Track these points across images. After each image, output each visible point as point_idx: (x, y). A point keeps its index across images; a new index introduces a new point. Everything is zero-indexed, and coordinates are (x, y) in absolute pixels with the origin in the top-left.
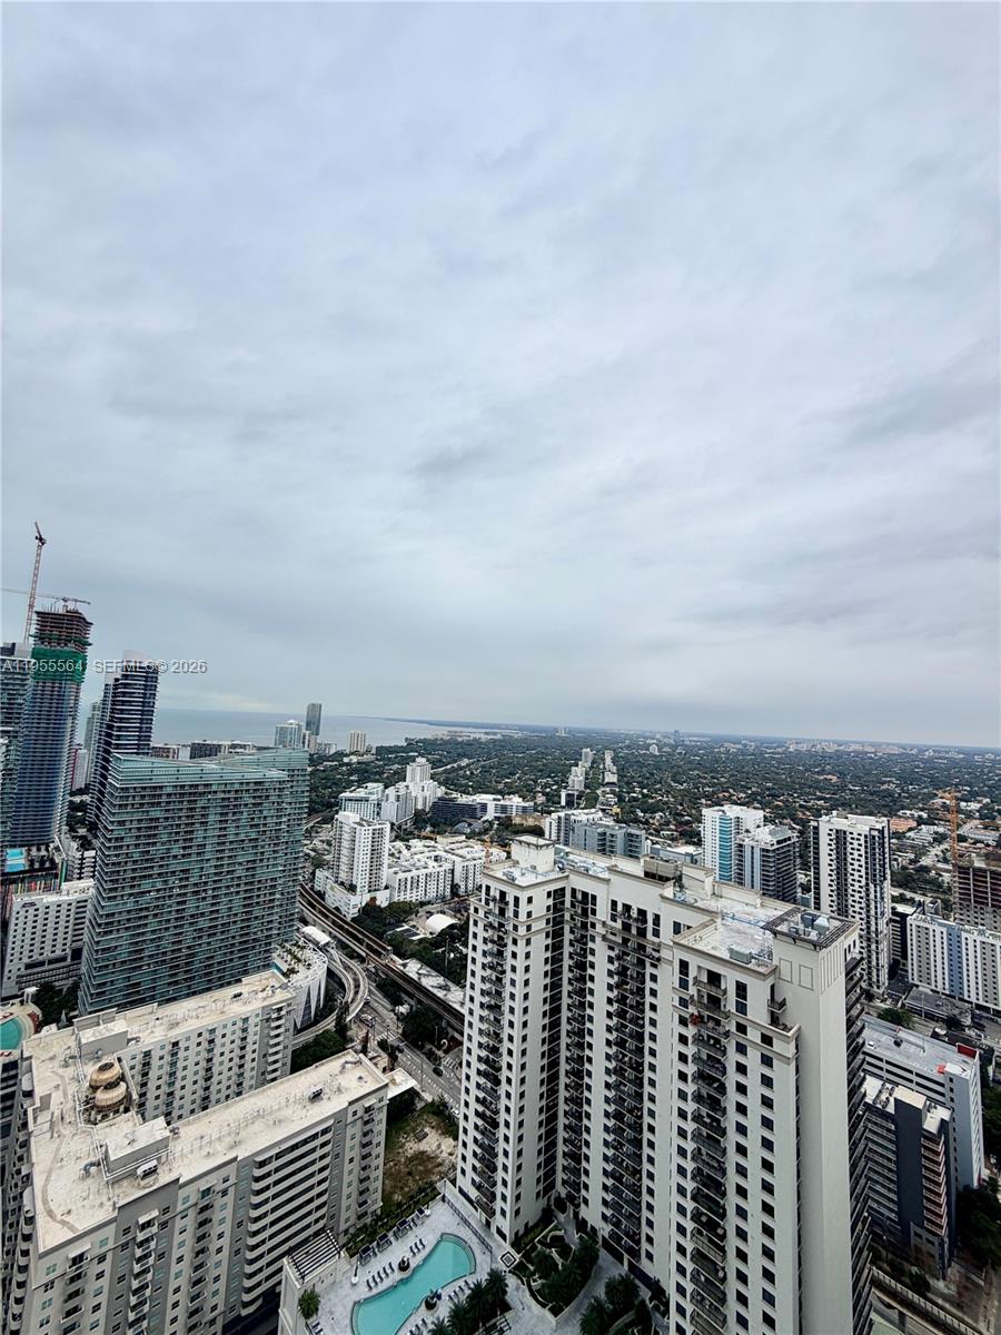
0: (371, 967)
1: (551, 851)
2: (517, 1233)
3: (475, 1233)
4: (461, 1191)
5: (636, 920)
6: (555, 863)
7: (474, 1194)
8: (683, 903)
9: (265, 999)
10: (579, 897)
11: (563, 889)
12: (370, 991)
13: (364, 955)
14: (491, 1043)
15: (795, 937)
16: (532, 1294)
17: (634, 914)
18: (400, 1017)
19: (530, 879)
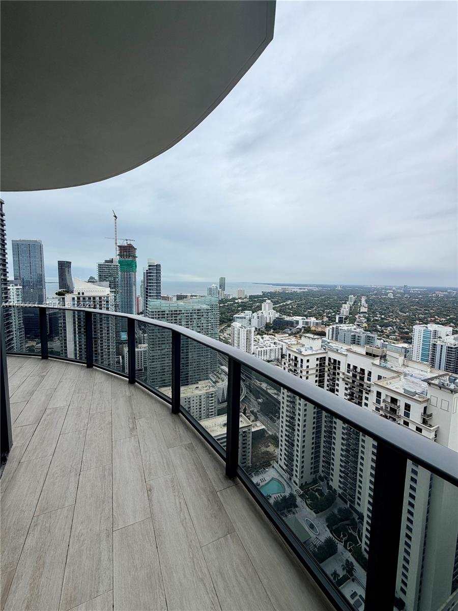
0: (247, 383)
1: (320, 341)
2: (302, 484)
3: (285, 481)
4: (280, 465)
5: (359, 373)
6: (322, 346)
7: (285, 467)
8: (385, 368)
9: (206, 390)
10: (332, 361)
11: (325, 358)
12: (247, 392)
13: (244, 378)
14: (291, 415)
15: (441, 387)
16: (307, 504)
17: (358, 370)
18: (259, 403)
19: (310, 352)
